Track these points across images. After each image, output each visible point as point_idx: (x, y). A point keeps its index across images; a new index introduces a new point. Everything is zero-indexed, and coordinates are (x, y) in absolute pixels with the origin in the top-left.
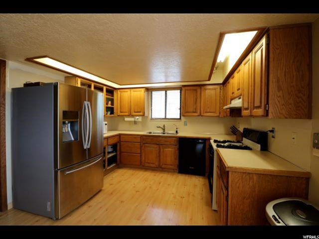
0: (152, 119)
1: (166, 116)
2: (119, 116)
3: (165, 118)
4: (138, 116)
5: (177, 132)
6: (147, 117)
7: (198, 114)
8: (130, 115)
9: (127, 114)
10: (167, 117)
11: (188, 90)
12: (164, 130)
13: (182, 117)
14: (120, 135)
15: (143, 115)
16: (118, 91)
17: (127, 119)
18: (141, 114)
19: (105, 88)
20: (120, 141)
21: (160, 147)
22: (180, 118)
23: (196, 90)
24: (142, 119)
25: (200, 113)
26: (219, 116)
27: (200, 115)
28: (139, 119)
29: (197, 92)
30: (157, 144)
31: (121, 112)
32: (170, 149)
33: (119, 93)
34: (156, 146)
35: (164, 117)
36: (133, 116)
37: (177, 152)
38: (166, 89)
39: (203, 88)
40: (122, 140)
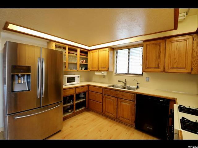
0: (116, 74)
1: (128, 72)
2: (91, 70)
3: (128, 74)
4: (103, 71)
5: (138, 87)
6: (112, 72)
7: (162, 69)
8: (98, 70)
9: (96, 69)
10: (130, 73)
11: (149, 45)
12: (125, 84)
13: (143, 73)
14: (88, 86)
15: (108, 70)
16: (91, 51)
17: (97, 73)
18: (106, 69)
19: (79, 50)
20: (88, 91)
21: (117, 100)
22: (142, 74)
23: (160, 44)
24: (107, 74)
25: (164, 69)
26: (190, 73)
27: (164, 71)
28: (105, 73)
29: (160, 46)
30: (116, 97)
31: (92, 68)
32: (127, 104)
33: (91, 53)
34: (114, 98)
35: (127, 72)
36: (101, 71)
37: (134, 108)
38: (129, 47)
39: (168, 40)
40: (90, 89)
